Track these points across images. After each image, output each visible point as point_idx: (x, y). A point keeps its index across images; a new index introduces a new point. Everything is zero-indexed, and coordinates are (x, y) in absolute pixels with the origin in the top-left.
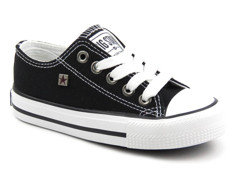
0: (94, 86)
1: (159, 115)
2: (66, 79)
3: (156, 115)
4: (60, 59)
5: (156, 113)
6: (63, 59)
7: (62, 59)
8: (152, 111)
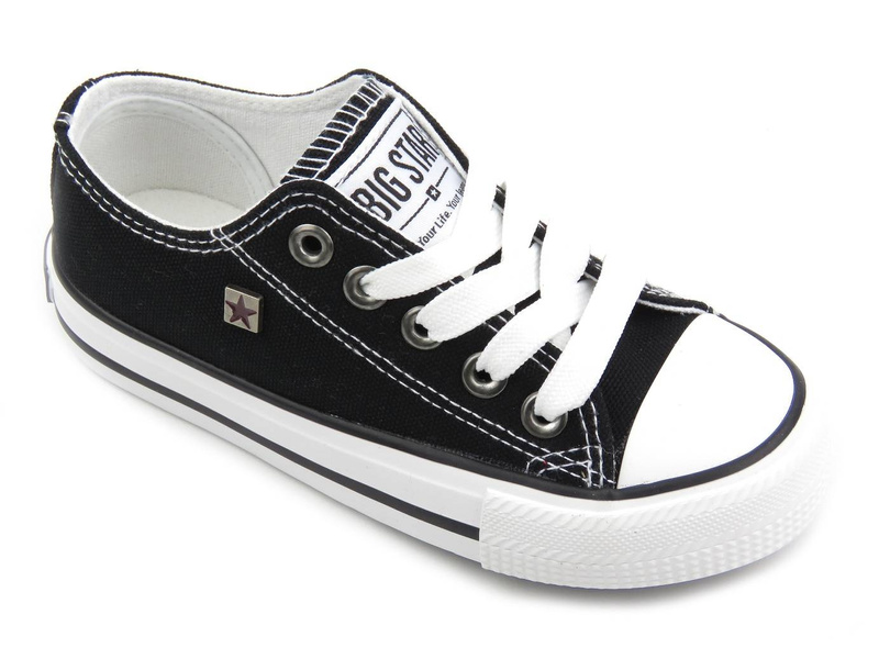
0: (360, 348)
1: (595, 478)
2: (253, 313)
3: (587, 477)
4: (226, 237)
5: (585, 470)
6: (236, 239)
7: (232, 239)
8: (569, 462)
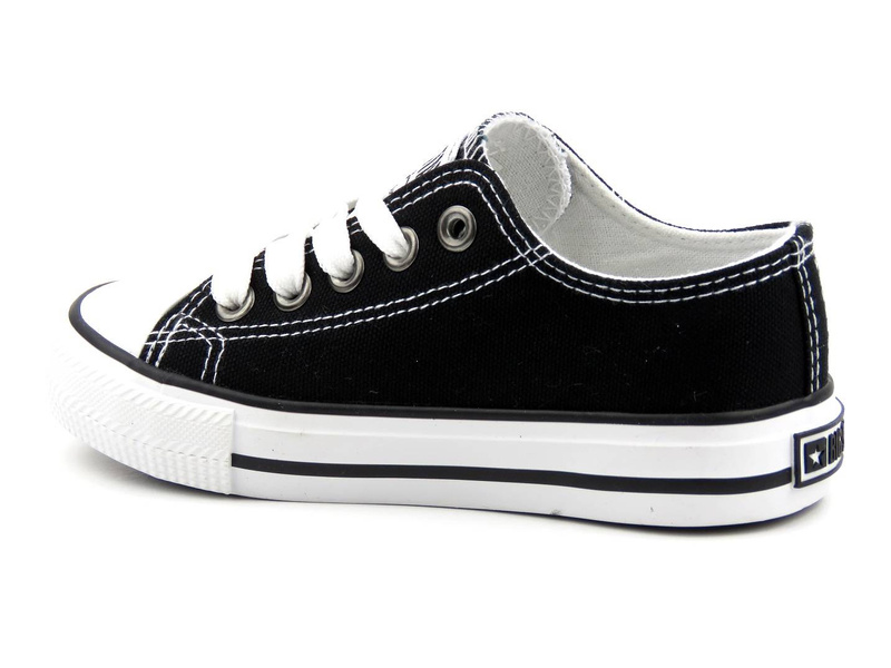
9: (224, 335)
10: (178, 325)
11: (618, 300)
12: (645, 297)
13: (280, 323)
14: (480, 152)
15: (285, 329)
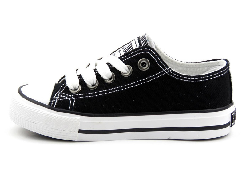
9: (74, 97)
10: (59, 95)
11: (189, 81)
12: (197, 80)
13: (91, 93)
14: (147, 44)
15: (93, 94)
